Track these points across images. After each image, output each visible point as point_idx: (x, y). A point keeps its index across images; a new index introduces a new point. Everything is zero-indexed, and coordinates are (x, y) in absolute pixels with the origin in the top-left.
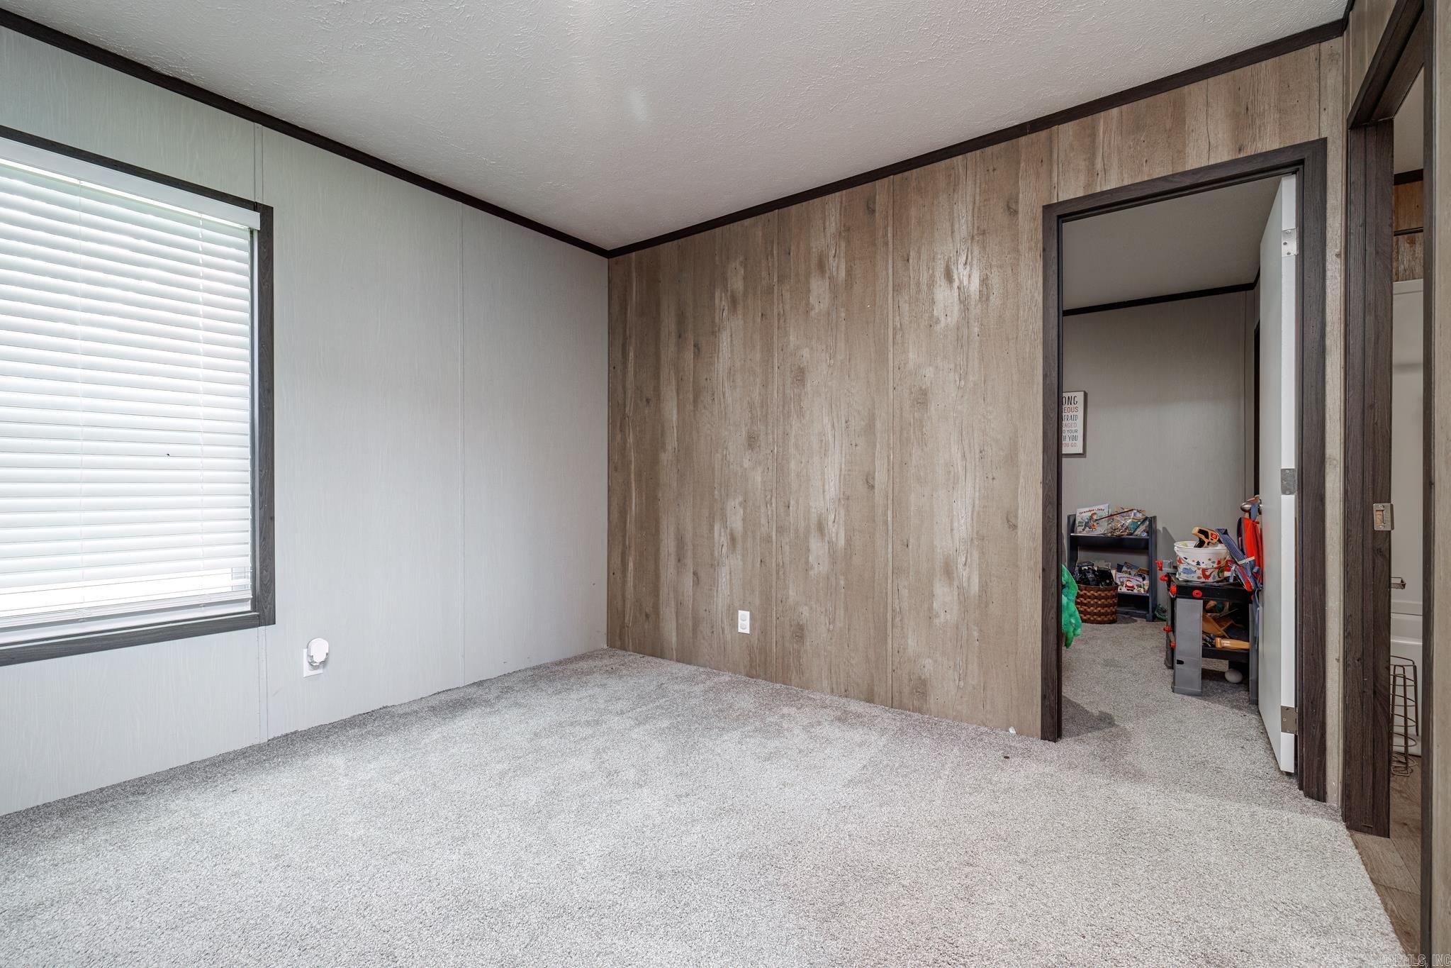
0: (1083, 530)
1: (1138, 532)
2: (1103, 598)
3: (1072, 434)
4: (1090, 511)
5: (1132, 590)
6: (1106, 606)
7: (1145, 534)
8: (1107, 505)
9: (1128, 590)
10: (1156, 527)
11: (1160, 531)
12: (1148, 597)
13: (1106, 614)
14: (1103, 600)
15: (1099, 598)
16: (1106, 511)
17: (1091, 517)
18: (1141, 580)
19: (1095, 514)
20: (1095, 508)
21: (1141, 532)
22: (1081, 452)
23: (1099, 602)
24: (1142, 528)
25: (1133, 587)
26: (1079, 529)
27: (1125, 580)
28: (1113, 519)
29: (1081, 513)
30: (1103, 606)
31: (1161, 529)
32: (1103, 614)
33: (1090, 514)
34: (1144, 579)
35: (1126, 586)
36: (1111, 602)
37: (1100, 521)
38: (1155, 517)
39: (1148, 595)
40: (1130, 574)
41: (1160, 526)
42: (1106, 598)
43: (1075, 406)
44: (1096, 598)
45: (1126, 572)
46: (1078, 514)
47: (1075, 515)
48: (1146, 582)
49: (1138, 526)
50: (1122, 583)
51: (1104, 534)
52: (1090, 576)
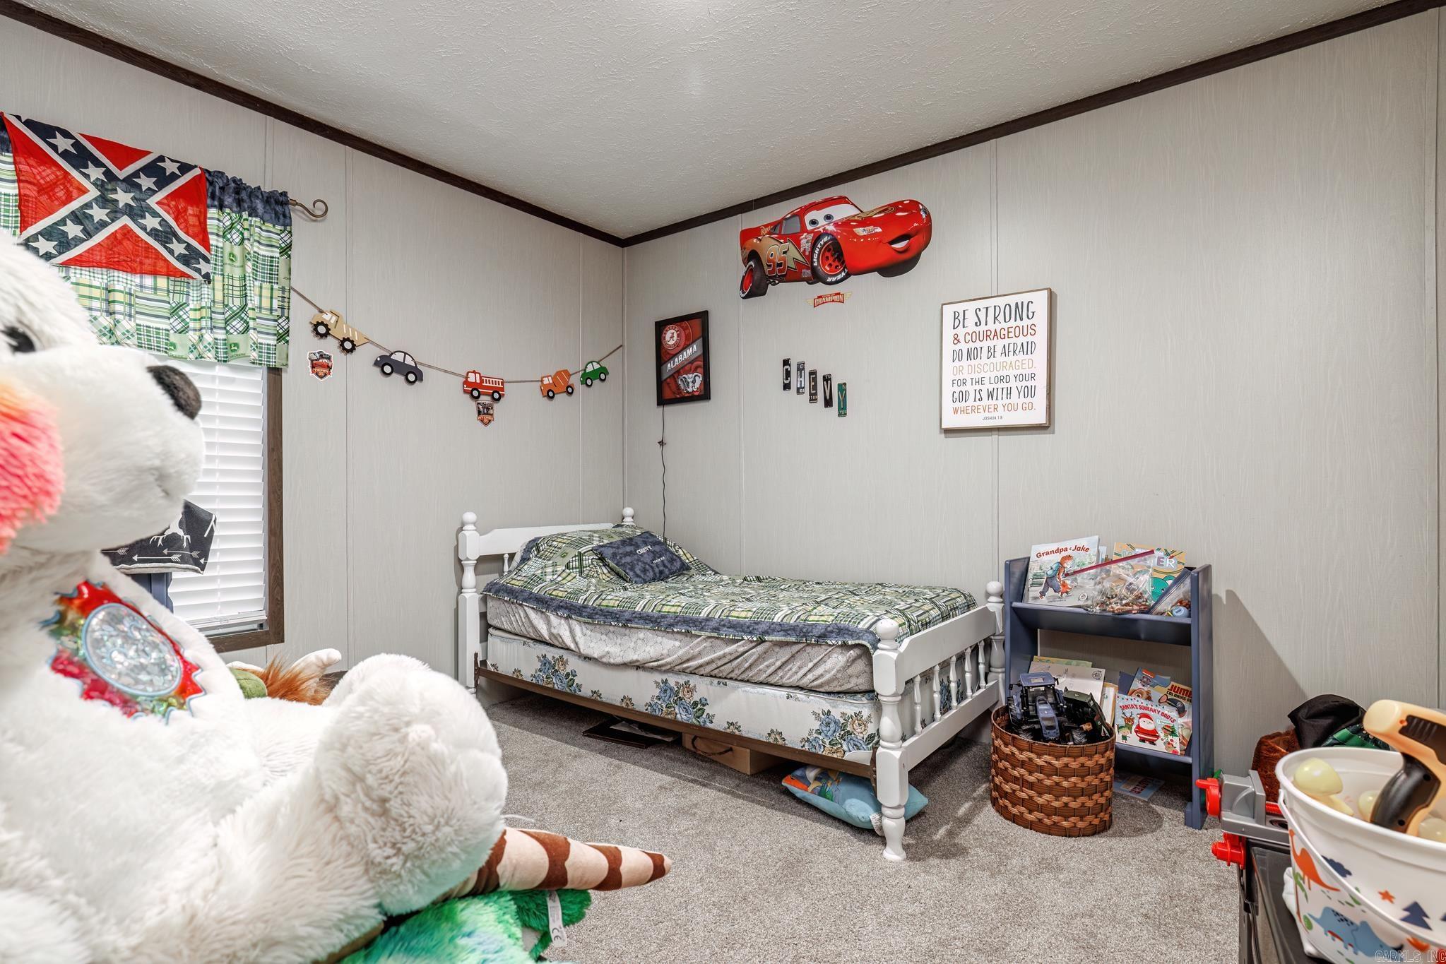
0: (1043, 594)
1: (1166, 605)
2: (1074, 773)
3: (1024, 383)
4: (1059, 551)
5: (1152, 742)
6: (1083, 792)
7: (1184, 611)
8: (1097, 537)
9: (1143, 740)
10: (1209, 591)
11: (1220, 599)
12: (1189, 766)
13: (1081, 813)
14: (1073, 779)
15: (1065, 773)
16: (1093, 551)
17: (1061, 564)
18: (1174, 714)
19: (1069, 557)
20: (1070, 544)
21: (1171, 609)
22: (1041, 419)
23: (1065, 784)
24: (1177, 593)
25: (1153, 733)
26: (1033, 592)
27: (1136, 712)
28: (1108, 571)
29: (1039, 555)
30: (1073, 793)
31: (1223, 596)
32: (1075, 813)
33: (1058, 557)
34: (1181, 712)
35: (1140, 730)
36: (1096, 782)
37: (1079, 577)
38: (1207, 570)
39: (1189, 760)
40: (1149, 698)
41: (1219, 588)
42: (1083, 773)
43: (1030, 322)
44: (1057, 772)
45: (1140, 694)
46: (1033, 558)
47: (1029, 558)
48: (1187, 719)
49: (1167, 592)
50: (1129, 721)
51: (1086, 607)
52: (1045, 711)
